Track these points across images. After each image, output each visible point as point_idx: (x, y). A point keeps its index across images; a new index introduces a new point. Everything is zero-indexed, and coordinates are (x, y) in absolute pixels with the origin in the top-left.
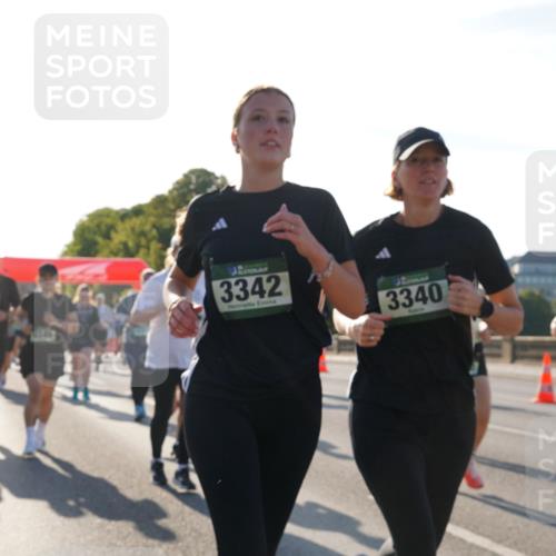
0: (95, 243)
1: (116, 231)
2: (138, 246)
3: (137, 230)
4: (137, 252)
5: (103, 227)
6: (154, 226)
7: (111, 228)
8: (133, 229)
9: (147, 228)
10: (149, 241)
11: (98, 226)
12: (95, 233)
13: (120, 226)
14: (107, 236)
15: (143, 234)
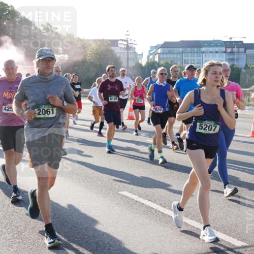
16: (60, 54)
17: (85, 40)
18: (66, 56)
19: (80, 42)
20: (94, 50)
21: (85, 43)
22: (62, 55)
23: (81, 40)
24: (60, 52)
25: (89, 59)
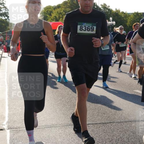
0: (47, 17)
1: (53, 13)
2: (60, 18)
3: (59, 12)
4: (59, 19)
5: (49, 12)
6: (64, 11)
7: (51, 12)
8: (58, 12)
9: (62, 11)
10: (63, 16)
11: (47, 11)
12: (46, 14)
13: (54, 11)
14: (50, 15)
15: (61, 13)
16: (110, 21)
17: (127, 13)
18: (114, 22)
19: (123, 14)
20: (132, 18)
21: (126, 15)
22: (112, 22)
23: (125, 13)
24: (110, 20)
25: (129, 25)
